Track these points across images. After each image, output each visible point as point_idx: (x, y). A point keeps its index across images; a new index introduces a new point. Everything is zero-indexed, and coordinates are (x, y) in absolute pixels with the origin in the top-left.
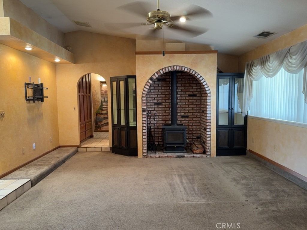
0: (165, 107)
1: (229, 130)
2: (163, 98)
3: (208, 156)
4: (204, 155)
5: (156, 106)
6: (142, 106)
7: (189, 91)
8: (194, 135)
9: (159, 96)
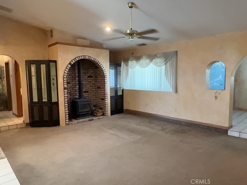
0: (73, 86)
1: (115, 98)
2: (71, 79)
3: (107, 117)
4: (104, 117)
6: (64, 85)
7: (88, 74)
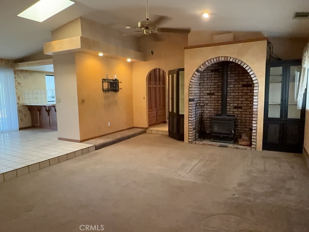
0: (218, 98)
1: (281, 123)
2: (216, 89)
3: (253, 149)
5: (209, 97)
6: (189, 96)
7: (243, 81)
8: (247, 127)
9: (212, 86)
